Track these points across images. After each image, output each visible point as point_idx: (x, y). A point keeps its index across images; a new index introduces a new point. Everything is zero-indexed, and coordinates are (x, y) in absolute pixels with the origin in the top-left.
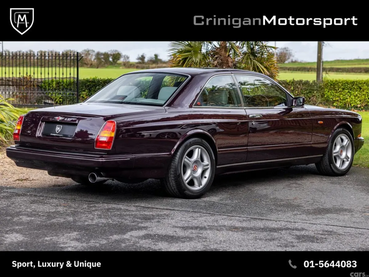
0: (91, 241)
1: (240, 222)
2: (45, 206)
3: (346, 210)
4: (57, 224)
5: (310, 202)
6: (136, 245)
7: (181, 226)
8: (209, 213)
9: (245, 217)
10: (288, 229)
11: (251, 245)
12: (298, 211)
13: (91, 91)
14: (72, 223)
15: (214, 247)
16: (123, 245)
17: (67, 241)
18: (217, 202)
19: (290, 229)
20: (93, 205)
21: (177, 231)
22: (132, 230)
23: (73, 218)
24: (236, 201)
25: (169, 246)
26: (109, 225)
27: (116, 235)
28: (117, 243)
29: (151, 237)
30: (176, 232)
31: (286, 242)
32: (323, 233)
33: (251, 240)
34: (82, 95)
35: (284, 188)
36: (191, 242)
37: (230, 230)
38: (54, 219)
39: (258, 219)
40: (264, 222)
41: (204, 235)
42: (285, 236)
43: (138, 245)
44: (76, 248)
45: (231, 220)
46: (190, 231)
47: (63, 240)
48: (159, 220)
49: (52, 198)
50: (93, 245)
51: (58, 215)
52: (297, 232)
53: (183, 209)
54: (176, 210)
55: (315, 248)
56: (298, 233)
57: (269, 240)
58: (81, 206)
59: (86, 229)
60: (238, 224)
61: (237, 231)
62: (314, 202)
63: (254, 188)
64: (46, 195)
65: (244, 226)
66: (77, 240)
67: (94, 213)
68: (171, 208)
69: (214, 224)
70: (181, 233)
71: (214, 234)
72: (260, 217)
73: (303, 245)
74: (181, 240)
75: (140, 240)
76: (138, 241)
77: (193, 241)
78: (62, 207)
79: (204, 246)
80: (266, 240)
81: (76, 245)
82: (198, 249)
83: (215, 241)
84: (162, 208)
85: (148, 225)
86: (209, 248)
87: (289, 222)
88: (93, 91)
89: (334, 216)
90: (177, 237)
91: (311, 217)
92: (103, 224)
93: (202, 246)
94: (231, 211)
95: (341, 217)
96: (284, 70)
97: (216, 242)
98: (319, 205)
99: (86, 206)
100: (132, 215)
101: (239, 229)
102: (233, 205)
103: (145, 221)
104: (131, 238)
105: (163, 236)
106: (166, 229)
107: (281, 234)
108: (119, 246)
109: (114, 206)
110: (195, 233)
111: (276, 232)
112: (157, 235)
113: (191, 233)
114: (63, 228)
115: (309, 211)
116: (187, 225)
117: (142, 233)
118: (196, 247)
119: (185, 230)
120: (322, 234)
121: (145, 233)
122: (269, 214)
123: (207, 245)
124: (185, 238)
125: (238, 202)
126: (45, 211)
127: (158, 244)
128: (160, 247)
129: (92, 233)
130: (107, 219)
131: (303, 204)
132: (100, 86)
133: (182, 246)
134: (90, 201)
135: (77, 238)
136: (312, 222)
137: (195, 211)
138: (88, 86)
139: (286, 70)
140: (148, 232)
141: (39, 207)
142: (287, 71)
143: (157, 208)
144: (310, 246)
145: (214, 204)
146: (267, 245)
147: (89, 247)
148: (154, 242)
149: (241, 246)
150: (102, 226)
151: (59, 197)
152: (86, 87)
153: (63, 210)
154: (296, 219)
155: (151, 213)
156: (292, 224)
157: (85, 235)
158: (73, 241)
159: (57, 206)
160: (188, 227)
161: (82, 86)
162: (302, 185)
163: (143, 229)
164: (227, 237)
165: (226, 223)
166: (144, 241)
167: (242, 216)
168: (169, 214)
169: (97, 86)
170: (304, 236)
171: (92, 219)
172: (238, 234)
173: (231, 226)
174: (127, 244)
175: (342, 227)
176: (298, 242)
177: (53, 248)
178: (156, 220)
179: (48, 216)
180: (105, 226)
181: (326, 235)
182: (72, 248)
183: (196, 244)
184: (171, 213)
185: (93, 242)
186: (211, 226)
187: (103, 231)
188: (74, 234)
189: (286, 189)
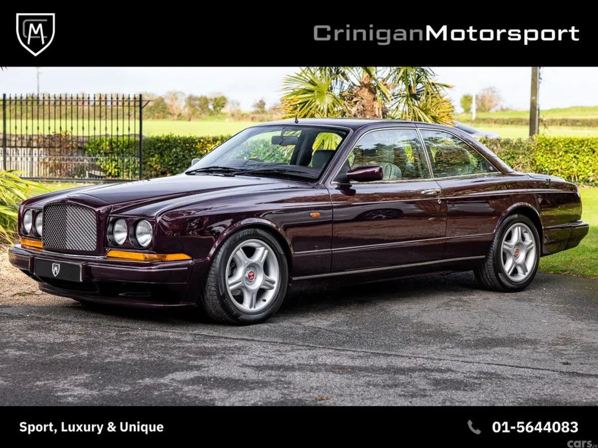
0: (106, 388)
1: (352, 358)
2: (50, 333)
3: (527, 341)
4: (61, 362)
5: (473, 329)
6: (176, 393)
7: (256, 365)
8: (307, 346)
9: (362, 351)
10: (424, 369)
11: (358, 393)
12: (451, 343)
13: (164, 156)
14: (85, 360)
15: (299, 397)
16: (156, 393)
17: (68, 387)
18: (325, 328)
19: (428, 370)
20: (125, 333)
21: (247, 372)
22: (176, 370)
23: (89, 352)
24: (357, 327)
25: (227, 395)
26: (142, 363)
27: (148, 377)
28: (146, 391)
29: (203, 381)
30: (245, 373)
31: (415, 389)
32: (478, 376)
33: (360, 386)
34: (149, 163)
35: (438, 307)
36: (264, 389)
37: (331, 371)
38: (58, 353)
39: (382, 354)
40: (389, 359)
41: (287, 379)
42: (416, 380)
43: (179, 393)
44: (81, 397)
45: (338, 356)
46: (268, 372)
47: (63, 386)
48: (225, 356)
49: (64, 322)
50: (109, 394)
51: (66, 348)
52: (437, 374)
53: (268, 339)
54: (256, 341)
55: (459, 398)
56: (438, 376)
57: (389, 386)
58: (106, 335)
59: (104, 369)
60: (347, 362)
61: (342, 372)
62: (480, 328)
63: (391, 308)
64: (56, 318)
65: (356, 364)
66: (85, 385)
67: (124, 345)
68: (249, 338)
69: (308, 363)
70: (252, 375)
71: (303, 378)
72: (386, 352)
73: (441, 394)
74: (250, 386)
75: (184, 385)
76: (182, 386)
77: (267, 387)
78: (75, 336)
79: (283, 396)
80: (384, 386)
81: (81, 394)
82: (273, 400)
83: (303, 387)
84: (235, 337)
85: (203, 363)
86: (290, 398)
87: (431, 359)
88: (167, 156)
89: (507, 350)
90: (244, 382)
91: (467, 351)
92: (132, 361)
93: (281, 395)
94: (344, 343)
95: (516, 352)
96: (489, 123)
97: (303, 389)
98: (488, 333)
99: (114, 334)
100: (183, 348)
101: (347, 369)
102: (349, 333)
103: (201, 357)
104: (170, 383)
105: (223, 380)
106: (230, 369)
107: (411, 377)
108: (149, 394)
109: (160, 334)
110: (275, 376)
111: (404, 374)
112: (213, 378)
113: (269, 376)
114: (69, 367)
115: (469, 342)
116: (265, 364)
117: (190, 375)
118: (270, 396)
119: (261, 370)
120: (476, 378)
121: (196, 375)
122: (403, 347)
123: (288, 393)
124: (257, 383)
125: (359, 329)
126: (48, 341)
127: (212, 393)
128: (213, 396)
129: (113, 376)
130: (143, 354)
131: (462, 332)
132: (178, 148)
133: (248, 395)
134: (123, 327)
135: (86, 383)
136: (466, 359)
137: (285, 341)
138: (159, 148)
139: (492, 122)
140: (201, 374)
141: (39, 336)
142: (493, 124)
143: (226, 338)
144: (451, 396)
145: (318, 331)
146: (384, 394)
147: (101, 395)
148: (207, 388)
149: (341, 395)
150: (130, 364)
151: (76, 320)
152: (155, 150)
153: (77, 341)
154: (444, 355)
155: (215, 345)
156: (434, 361)
157: (100, 378)
158: (79, 387)
159: (68, 334)
160: (265, 366)
161: (149, 149)
162: (469, 303)
163: (195, 369)
164: (324, 381)
165: (328, 361)
166: (191, 387)
167: (359, 350)
168: (243, 346)
169: (172, 148)
170: (447, 380)
171: (118, 354)
172: (343, 377)
173: (336, 365)
174: (163, 391)
175: (513, 366)
176: (433, 390)
177: (44, 397)
178: (220, 356)
179: (50, 348)
180: (136, 365)
181: (483, 380)
182: (75, 397)
183: (271, 392)
184: (246, 345)
185: (110, 389)
186: (304, 364)
187: (130, 372)
188: (83, 377)
189: (441, 309)
